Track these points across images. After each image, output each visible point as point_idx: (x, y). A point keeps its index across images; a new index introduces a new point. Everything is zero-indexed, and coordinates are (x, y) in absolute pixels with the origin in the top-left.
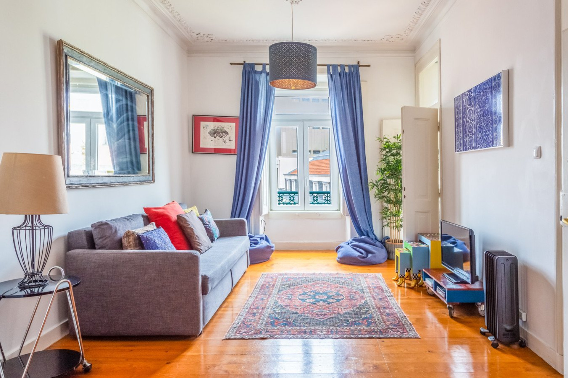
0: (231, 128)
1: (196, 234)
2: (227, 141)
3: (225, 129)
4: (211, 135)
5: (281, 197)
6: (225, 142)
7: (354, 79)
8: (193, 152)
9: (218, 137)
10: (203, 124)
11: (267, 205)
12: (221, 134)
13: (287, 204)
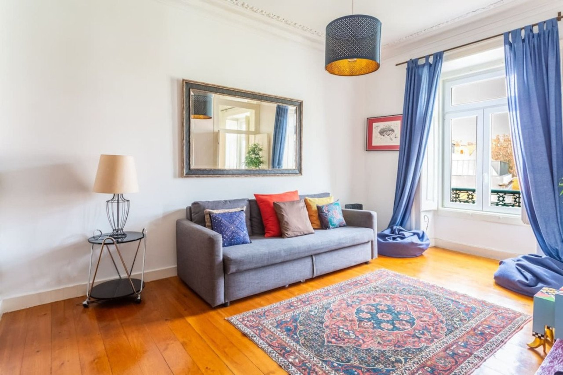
0: (397, 126)
1: (285, 219)
2: (394, 138)
3: (392, 127)
4: (380, 134)
5: (457, 194)
6: (391, 139)
7: (547, 39)
8: (367, 150)
9: (386, 135)
10: (375, 125)
11: (433, 201)
12: (389, 132)
13: (465, 202)
